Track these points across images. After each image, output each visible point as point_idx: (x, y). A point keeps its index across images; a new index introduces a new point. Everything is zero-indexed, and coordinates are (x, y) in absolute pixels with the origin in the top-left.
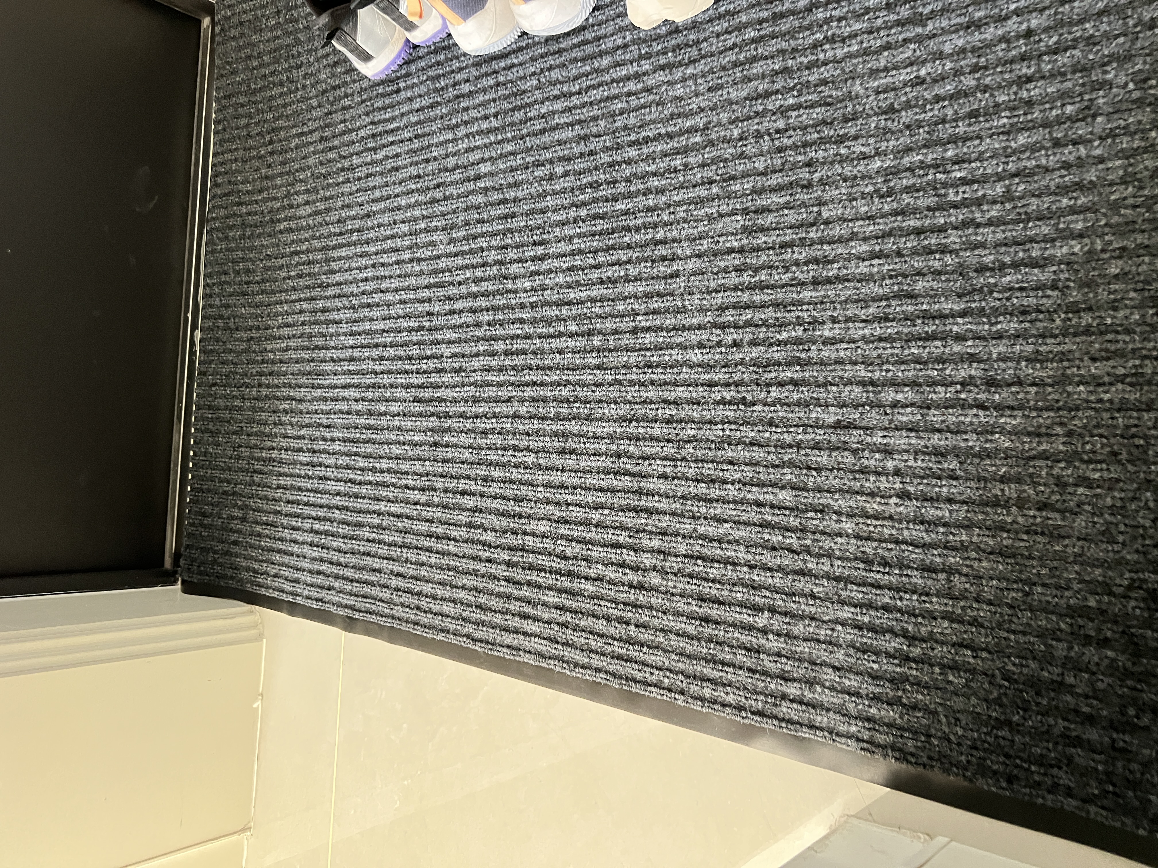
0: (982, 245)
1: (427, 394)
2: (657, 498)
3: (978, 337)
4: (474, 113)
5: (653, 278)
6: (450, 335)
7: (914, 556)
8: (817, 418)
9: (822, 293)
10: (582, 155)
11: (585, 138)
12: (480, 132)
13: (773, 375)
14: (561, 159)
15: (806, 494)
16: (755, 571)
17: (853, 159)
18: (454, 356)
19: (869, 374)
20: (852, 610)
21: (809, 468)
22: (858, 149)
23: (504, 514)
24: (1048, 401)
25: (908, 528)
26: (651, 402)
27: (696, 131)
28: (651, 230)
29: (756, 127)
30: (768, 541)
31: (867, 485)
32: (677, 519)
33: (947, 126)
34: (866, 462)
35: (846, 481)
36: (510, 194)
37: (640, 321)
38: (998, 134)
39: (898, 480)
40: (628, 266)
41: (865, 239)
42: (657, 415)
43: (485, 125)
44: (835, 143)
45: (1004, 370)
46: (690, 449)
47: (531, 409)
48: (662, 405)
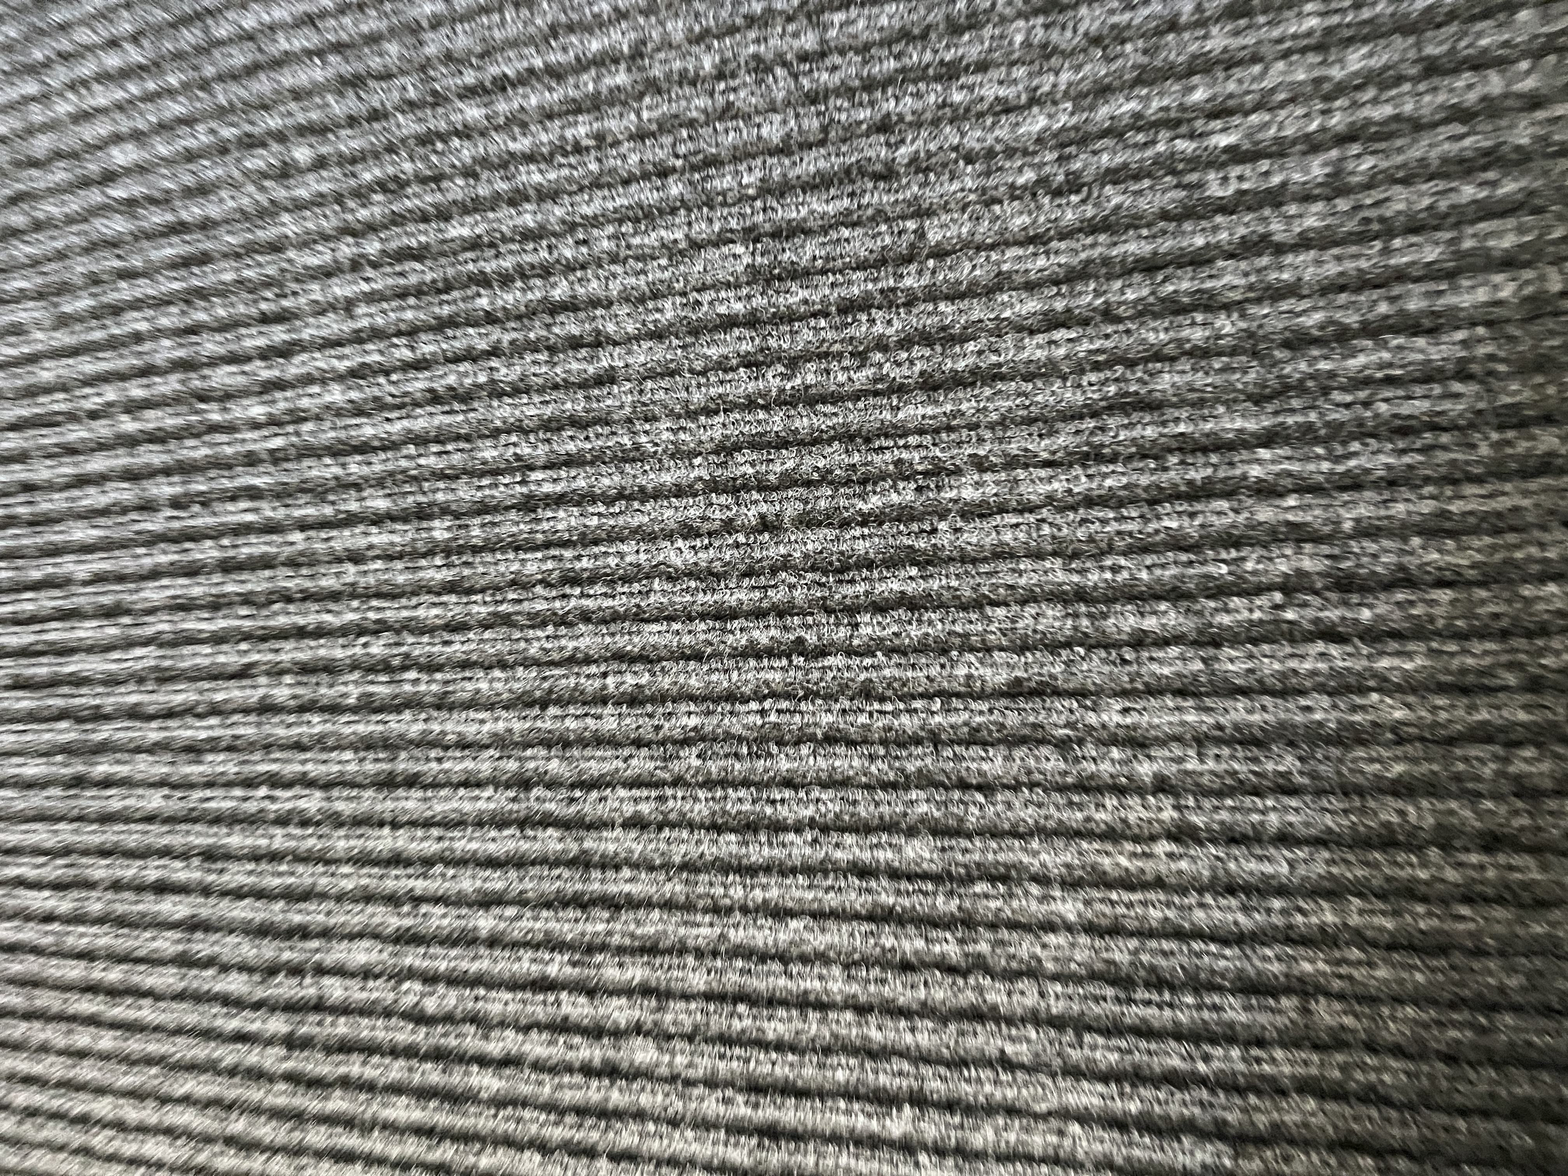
0: (1292, 290)
1: (41, 669)
2: (626, 873)
3: (1305, 487)
4: (84, 36)
5: (556, 387)
6: (81, 533)
7: (1222, 963)
8: (969, 677)
9: (948, 408)
10: (352, 121)
11: (356, 82)
12: (104, 77)
13: (861, 588)
14: (305, 131)
15: (965, 843)
16: (872, 1020)
17: (980, 115)
18: (98, 579)
19: (1076, 578)
20: (1100, 1088)
21: (964, 786)
22: (990, 92)
23: (263, 931)
24: (1477, 617)
25: (1202, 905)
26: (588, 660)
27: (616, 61)
28: (538, 282)
29: (752, 49)
30: (893, 949)
31: (1101, 816)
32: (677, 917)
33: (1186, 36)
34: (1091, 767)
35: (1052, 810)
36: (192, 212)
37: (538, 483)
38: (1304, 51)
39: (1167, 802)
40: (494, 363)
41: (1030, 287)
42: (604, 687)
43: (113, 61)
44: (938, 78)
45: (1375, 556)
46: (690, 759)
47: (300, 691)
48: (615, 666)
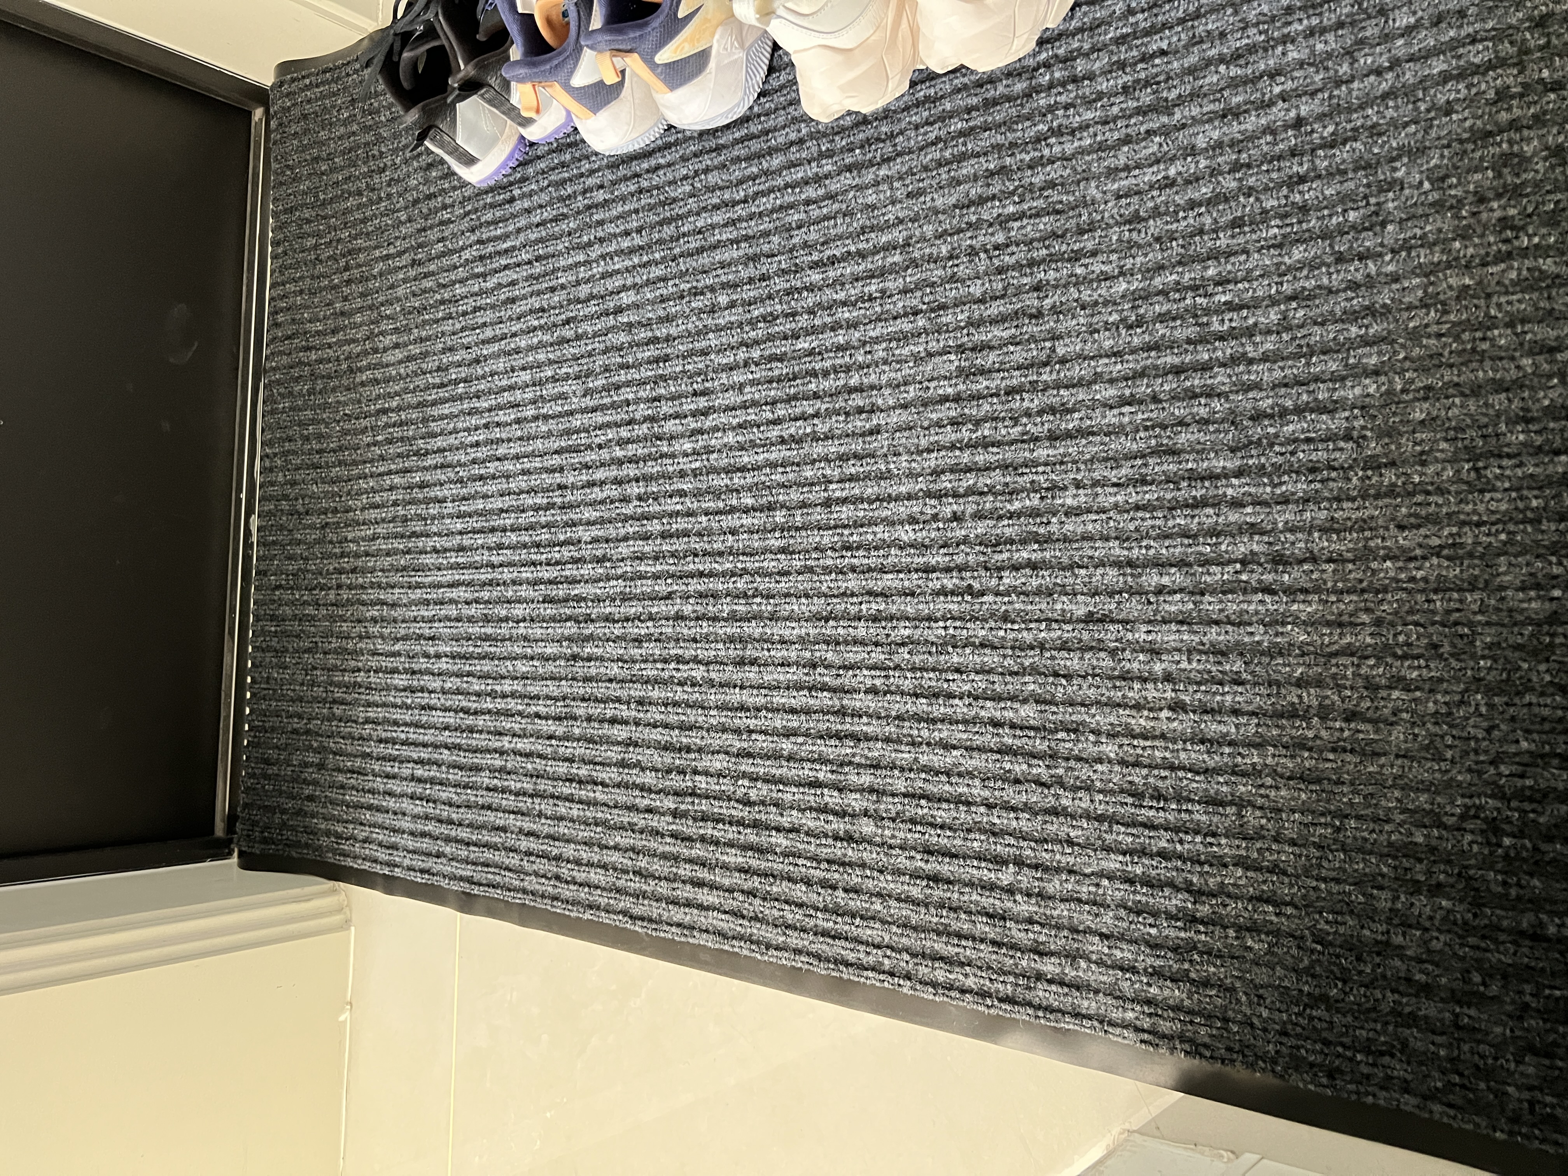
0: (1257, 386)
1: (561, 592)
2: (865, 719)
3: (1258, 502)
4: (611, 228)
5: (848, 436)
6: (589, 514)
7: (1195, 785)
8: (1063, 610)
9: (1061, 451)
10: (751, 280)
11: (754, 258)
12: (620, 253)
13: (1005, 556)
14: (724, 286)
15: (1054, 709)
16: (995, 812)
17: (1092, 281)
18: (595, 540)
19: (1126, 553)
20: (1120, 858)
21: (1056, 675)
22: (1098, 268)
23: (667, 747)
24: (1348, 580)
25: (1185, 750)
26: (853, 595)
27: (895, 248)
28: (843, 375)
29: (969, 242)
30: (1009, 771)
31: (1131, 694)
32: (892, 746)
33: (1206, 238)
34: (1128, 666)
35: (1104, 691)
36: (662, 332)
37: (834, 491)
38: (1269, 248)
39: (1169, 687)
40: (816, 421)
41: (1111, 381)
42: (861, 611)
43: (626, 244)
44: (1069, 260)
45: (1293, 543)
46: (904, 652)
47: (699, 608)
48: (866, 598)
